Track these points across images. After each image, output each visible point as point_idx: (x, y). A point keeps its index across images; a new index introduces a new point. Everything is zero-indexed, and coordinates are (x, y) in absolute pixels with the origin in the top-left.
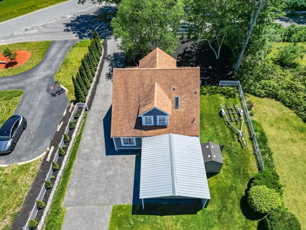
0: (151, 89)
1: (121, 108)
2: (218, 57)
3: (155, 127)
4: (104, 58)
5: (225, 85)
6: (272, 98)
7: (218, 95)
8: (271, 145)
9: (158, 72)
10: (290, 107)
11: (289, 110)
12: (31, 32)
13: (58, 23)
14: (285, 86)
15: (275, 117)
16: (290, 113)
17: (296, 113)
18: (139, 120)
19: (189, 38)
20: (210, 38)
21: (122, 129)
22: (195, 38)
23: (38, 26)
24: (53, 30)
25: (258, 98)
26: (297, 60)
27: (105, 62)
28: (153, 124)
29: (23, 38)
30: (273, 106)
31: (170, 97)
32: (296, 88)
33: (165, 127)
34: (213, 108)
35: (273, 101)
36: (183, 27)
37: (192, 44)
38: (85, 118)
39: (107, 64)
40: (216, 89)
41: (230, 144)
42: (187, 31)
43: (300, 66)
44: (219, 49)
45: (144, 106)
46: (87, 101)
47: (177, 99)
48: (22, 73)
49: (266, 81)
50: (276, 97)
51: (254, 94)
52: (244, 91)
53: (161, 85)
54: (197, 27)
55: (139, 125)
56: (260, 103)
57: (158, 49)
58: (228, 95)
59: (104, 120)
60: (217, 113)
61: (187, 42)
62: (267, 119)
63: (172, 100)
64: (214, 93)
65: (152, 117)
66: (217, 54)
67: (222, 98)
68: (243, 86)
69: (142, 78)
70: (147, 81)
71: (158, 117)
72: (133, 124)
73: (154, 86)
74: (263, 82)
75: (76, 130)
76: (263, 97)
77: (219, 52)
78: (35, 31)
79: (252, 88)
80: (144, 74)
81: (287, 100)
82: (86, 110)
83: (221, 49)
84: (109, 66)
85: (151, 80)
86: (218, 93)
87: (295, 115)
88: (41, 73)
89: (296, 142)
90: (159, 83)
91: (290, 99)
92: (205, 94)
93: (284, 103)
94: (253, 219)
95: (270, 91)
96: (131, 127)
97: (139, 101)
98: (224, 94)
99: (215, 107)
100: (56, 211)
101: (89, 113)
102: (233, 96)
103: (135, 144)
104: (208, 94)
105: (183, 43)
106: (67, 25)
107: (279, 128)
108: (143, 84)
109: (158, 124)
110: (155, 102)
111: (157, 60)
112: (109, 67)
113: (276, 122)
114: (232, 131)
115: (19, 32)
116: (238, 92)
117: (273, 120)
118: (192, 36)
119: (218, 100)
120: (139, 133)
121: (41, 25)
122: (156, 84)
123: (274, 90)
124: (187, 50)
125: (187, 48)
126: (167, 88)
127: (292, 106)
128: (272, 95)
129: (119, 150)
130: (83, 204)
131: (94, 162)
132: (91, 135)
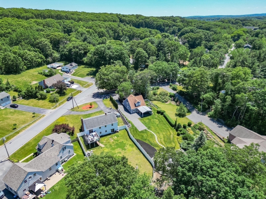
0: (135, 100)
1: (131, 104)
3: (138, 106)
5: (145, 100)
8: (158, 106)
9: (135, 97)
13: (88, 98)
14: (156, 98)
15: (157, 103)
23: (83, 99)
24: (90, 99)
32: (158, 97)
45: (135, 102)
48: (97, 108)
51: (152, 101)
55: (136, 106)
58: (147, 102)
65: (138, 104)
68: (149, 100)
72: (134, 106)
74: (152, 98)
88: (101, 107)
89: (162, 105)
94: (159, 114)
103: (135, 111)
106: (93, 97)
108: (133, 99)
110: (137, 101)
111: (133, 96)
120: (136, 108)
127: (159, 101)
128: (155, 100)
129: (132, 113)
130: (133, 119)
131: (129, 116)
132: (124, 113)
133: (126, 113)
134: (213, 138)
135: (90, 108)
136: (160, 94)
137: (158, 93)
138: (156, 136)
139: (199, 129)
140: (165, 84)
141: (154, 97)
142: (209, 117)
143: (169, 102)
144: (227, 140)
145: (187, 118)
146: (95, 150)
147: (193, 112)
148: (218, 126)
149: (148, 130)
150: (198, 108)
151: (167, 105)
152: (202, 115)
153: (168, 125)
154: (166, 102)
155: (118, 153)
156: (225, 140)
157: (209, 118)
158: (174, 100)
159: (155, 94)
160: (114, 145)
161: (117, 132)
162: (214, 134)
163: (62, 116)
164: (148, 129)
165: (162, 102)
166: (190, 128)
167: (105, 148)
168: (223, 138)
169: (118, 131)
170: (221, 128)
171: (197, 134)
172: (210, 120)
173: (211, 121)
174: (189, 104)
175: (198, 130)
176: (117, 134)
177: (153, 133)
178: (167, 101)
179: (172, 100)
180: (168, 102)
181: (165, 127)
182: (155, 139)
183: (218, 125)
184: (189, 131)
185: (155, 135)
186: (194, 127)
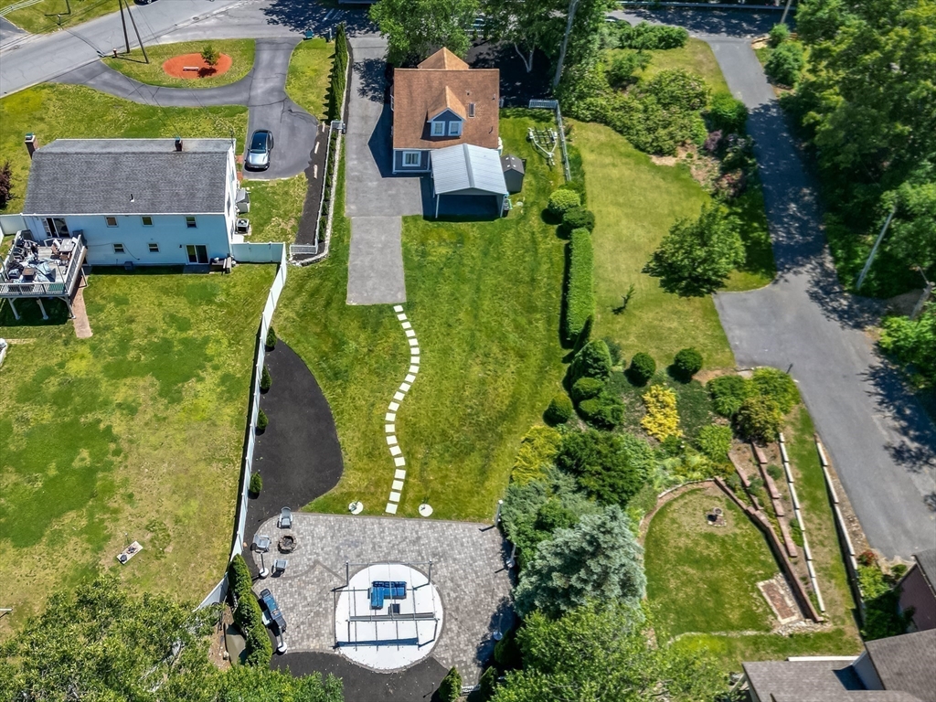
0: (441, 94)
1: (404, 115)
2: (529, 69)
3: (446, 138)
4: (351, 67)
5: (537, 104)
6: (601, 122)
7: (527, 118)
8: (586, 168)
9: (449, 74)
10: (621, 132)
11: (619, 136)
12: (207, 23)
13: (248, 8)
14: (617, 106)
15: (599, 143)
16: (620, 140)
17: (627, 139)
18: (427, 126)
19: (485, 39)
20: (517, 39)
21: (406, 140)
22: (495, 40)
23: (215, 12)
24: (247, 21)
25: (581, 123)
26: (637, 72)
27: (353, 72)
28: (443, 134)
29: (200, 33)
30: (599, 132)
31: (463, 104)
32: (630, 107)
33: (457, 138)
34: (518, 132)
35: (601, 127)
36: (477, 22)
37: (490, 49)
38: (342, 142)
39: (356, 76)
40: (523, 111)
41: (537, 167)
42: (482, 28)
43: (643, 81)
44: (531, 56)
45: (434, 110)
46: (342, 117)
47: (472, 106)
48: (232, 85)
49: (592, 99)
50: (605, 121)
51: (577, 118)
52: (564, 114)
53: (452, 89)
54: (497, 22)
55: (426, 135)
56: (582, 128)
57: (445, 48)
58: (540, 118)
59: (369, 144)
60: (523, 138)
61: (481, 44)
62: (589, 144)
63: (466, 107)
64: (520, 116)
65: (444, 123)
66: (528, 62)
67: (533, 122)
68: (562, 106)
69: (429, 81)
70: (435, 84)
71: (451, 122)
72: (420, 134)
73: (444, 89)
74: (589, 100)
75: (337, 152)
76: (588, 122)
77: (531, 60)
78: (212, 21)
79: (574, 109)
80: (432, 76)
81: (618, 123)
82: (343, 133)
83: (534, 56)
84: (361, 78)
85: (441, 83)
86: (526, 115)
87: (626, 141)
88: (262, 85)
89: (617, 166)
90: (450, 87)
91: (621, 121)
92: (508, 117)
93: (614, 127)
94: (552, 223)
95: (597, 112)
96: (417, 138)
97: (426, 108)
98: (533, 117)
99: (522, 131)
100: (339, 219)
101: (347, 137)
102: (548, 120)
103: (419, 165)
104: (511, 118)
105: (476, 45)
106: (268, 12)
107: (601, 154)
108: (430, 87)
109: (450, 134)
110: (448, 103)
111: (446, 61)
112: (361, 81)
113: (599, 148)
114: (541, 155)
115: (185, 21)
116: (556, 116)
117: (595, 145)
118: (490, 37)
119: (525, 124)
120: (425, 145)
121: (218, 11)
122: (447, 87)
123: (602, 111)
124: (481, 57)
125: (481, 54)
126: (460, 93)
127: (623, 130)
128: (600, 118)
129: (398, 173)
130: (369, 215)
131: (370, 184)
132: (356, 159)
133: (368, 160)
134: (793, 525)
135: (203, 73)
136: (655, 89)
137: (649, 75)
138: (414, 369)
139: (734, 418)
140: (751, 22)
141: (604, 100)
142: (881, 350)
143: (682, 154)
144: (885, 588)
145: (711, 313)
146: (31, 341)
147: (789, 276)
148: (898, 440)
149: (402, 317)
150: (851, 255)
151: (646, 176)
152: (844, 315)
153: (549, 321)
154: (660, 152)
155: (119, 405)
156: (865, 580)
157: (877, 362)
158: (719, 151)
159: (619, 80)
160: (143, 350)
161: (220, 269)
162: (821, 494)
163: (42, 87)
164: (408, 307)
165: (637, 147)
166: (670, 396)
167: (85, 350)
168: (866, 560)
169: (228, 263)
170: (903, 468)
171: (700, 449)
172: (874, 374)
173: (870, 386)
174: (803, 207)
175: (723, 424)
176: (212, 278)
177: (413, 342)
178: (667, 144)
179: (705, 151)
180: (671, 153)
181: (518, 327)
182: (392, 391)
183: (904, 431)
184: (652, 410)
185: (415, 360)
186: (713, 396)
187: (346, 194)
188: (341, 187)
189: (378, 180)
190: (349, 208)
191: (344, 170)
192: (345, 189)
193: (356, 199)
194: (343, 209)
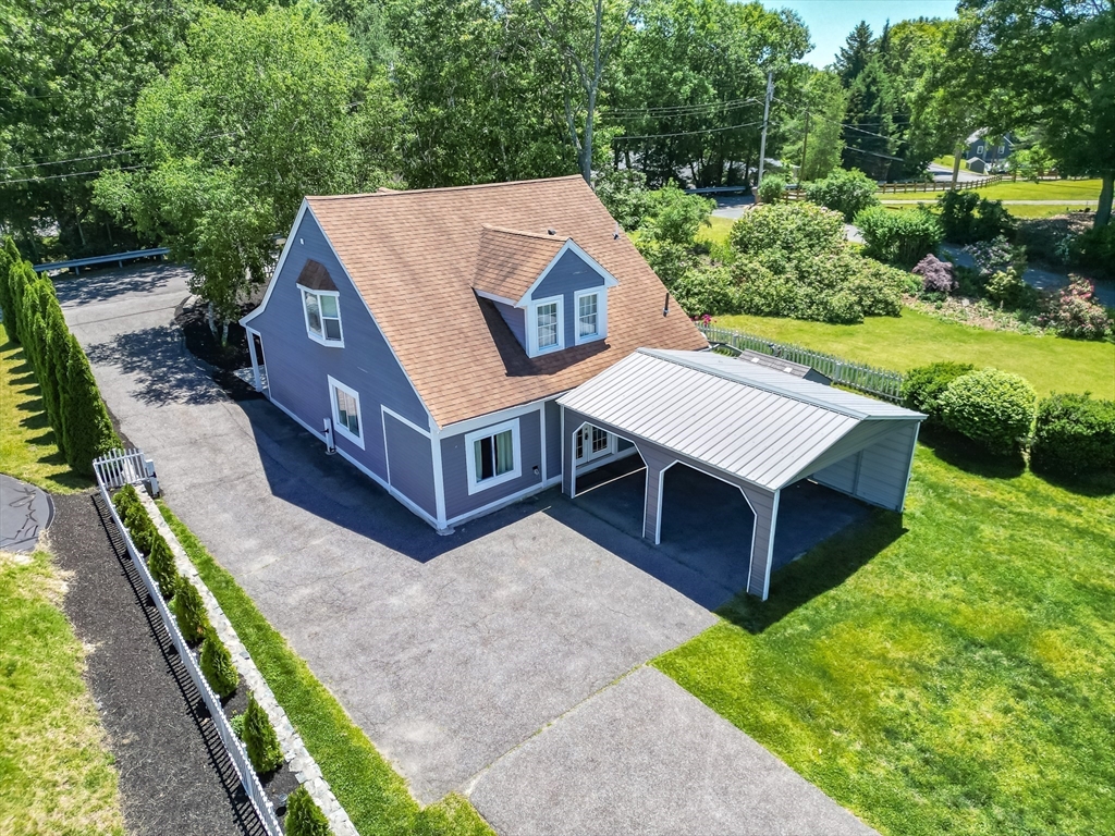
0: (487, 242)
1: (414, 318)
10: (776, 313)
21: (465, 389)
28: (562, 345)
33: (602, 345)
38: (167, 518)
55: (516, 358)
59: (276, 489)
65: (559, 300)
69: (430, 219)
70: (452, 223)
71: (577, 296)
72: (494, 360)
73: (486, 233)
80: (430, 205)
82: (150, 492)
85: (466, 220)
96: (494, 375)
97: (466, 286)
103: (518, 469)
108: (444, 232)
109: (578, 340)
120: (533, 390)
129: (458, 528)
130: (526, 732)
131: (394, 601)
132: (266, 546)
133: (312, 534)
187: (330, 691)
188: (288, 671)
189: (414, 577)
190: (409, 749)
191: (241, 600)
192: (308, 672)
193: (396, 686)
194: (381, 769)
